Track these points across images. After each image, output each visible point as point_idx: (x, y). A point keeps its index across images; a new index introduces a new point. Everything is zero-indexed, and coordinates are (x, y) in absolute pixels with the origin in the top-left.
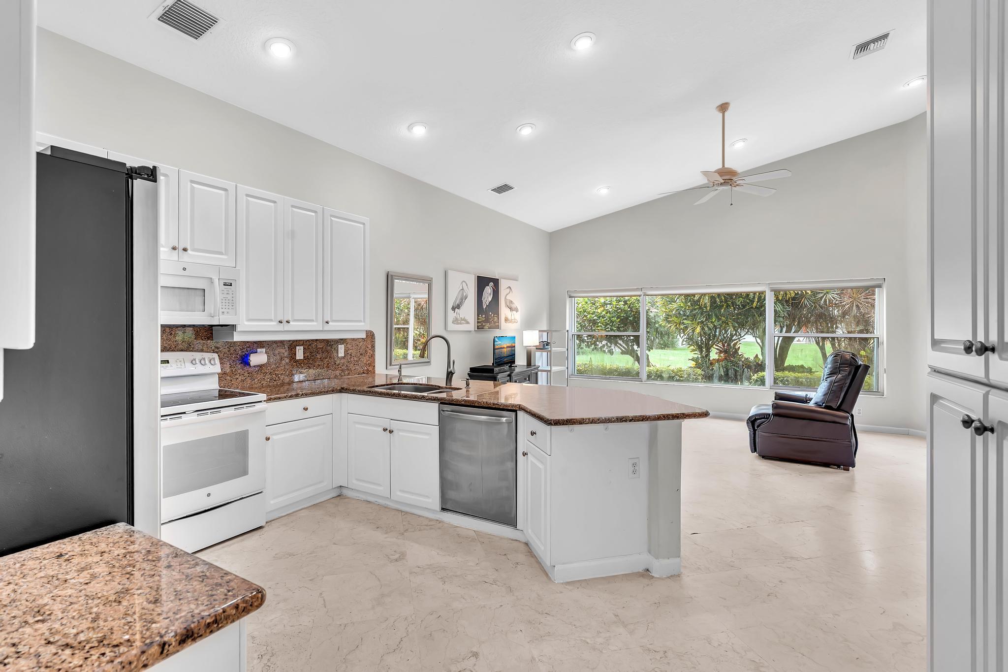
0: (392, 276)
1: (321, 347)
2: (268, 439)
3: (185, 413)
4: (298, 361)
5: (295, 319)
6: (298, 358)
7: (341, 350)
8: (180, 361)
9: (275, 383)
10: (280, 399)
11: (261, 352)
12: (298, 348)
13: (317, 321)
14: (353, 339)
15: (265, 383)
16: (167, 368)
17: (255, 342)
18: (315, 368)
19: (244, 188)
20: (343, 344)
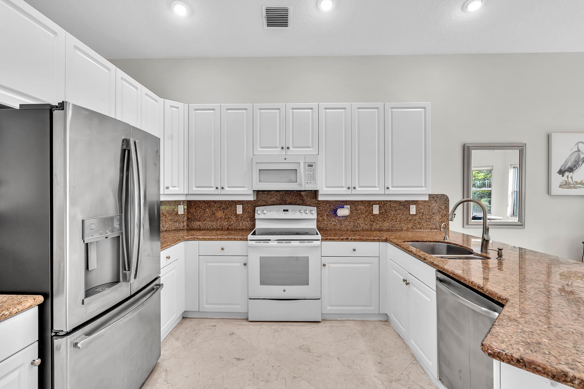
0: (468, 147)
1: (394, 206)
2: (324, 265)
3: (270, 240)
4: (375, 215)
5: (360, 186)
6: (374, 213)
7: (413, 210)
8: (294, 211)
9: (357, 229)
10: (333, 240)
11: (346, 208)
12: (374, 206)
13: (379, 187)
14: (425, 201)
15: (349, 228)
16: (287, 214)
17: (343, 201)
18: (389, 221)
19: (323, 105)
20: (415, 204)
